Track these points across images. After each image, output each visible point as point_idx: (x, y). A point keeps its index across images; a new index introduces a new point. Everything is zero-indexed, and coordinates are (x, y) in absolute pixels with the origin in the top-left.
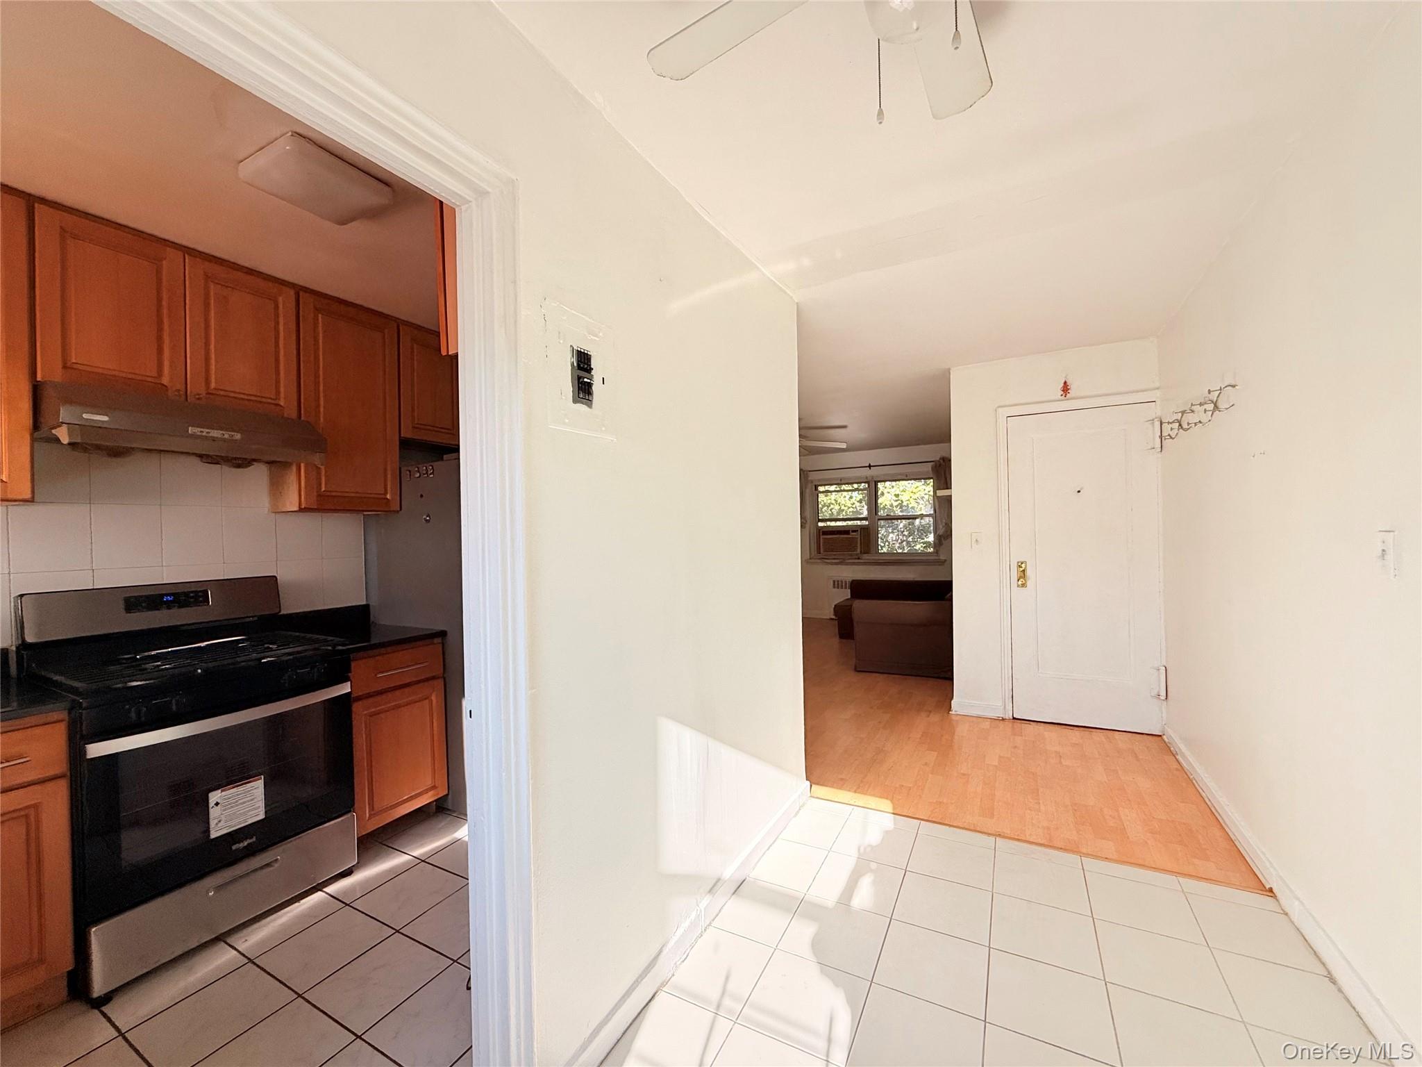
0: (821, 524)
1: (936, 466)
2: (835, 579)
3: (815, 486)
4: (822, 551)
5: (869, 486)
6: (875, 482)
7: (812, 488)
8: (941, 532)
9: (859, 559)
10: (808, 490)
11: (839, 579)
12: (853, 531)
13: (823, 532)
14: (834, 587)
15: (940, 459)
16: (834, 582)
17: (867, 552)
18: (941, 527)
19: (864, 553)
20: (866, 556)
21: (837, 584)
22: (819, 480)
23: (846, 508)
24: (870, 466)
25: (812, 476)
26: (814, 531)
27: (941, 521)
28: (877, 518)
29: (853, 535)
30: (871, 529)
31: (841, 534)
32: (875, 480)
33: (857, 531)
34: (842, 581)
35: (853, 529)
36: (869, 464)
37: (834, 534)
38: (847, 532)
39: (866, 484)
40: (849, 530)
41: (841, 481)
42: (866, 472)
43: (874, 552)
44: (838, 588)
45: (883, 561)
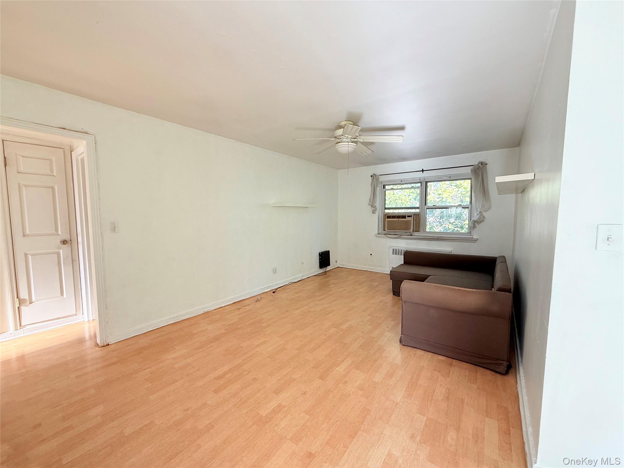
0: (387, 211)
1: (475, 169)
2: (395, 248)
3: (384, 185)
4: (386, 229)
5: (421, 185)
6: (426, 182)
7: (381, 187)
8: (476, 217)
9: (411, 235)
10: (378, 189)
11: (397, 248)
12: (409, 216)
13: (387, 216)
14: (393, 254)
15: (479, 163)
16: (393, 250)
17: (418, 231)
18: (476, 214)
19: (415, 232)
20: (416, 234)
21: (395, 252)
22: (386, 181)
23: (405, 202)
24: (423, 171)
25: (382, 179)
26: (381, 216)
27: (477, 210)
28: (426, 207)
29: (408, 219)
30: (421, 215)
31: (400, 218)
32: (426, 181)
33: (411, 216)
34: (399, 250)
35: (408, 215)
36: (423, 170)
37: (395, 218)
38: (404, 217)
39: (420, 184)
40: (406, 216)
41: (401, 182)
42: (420, 175)
43: (422, 231)
44: (396, 254)
45: (429, 238)
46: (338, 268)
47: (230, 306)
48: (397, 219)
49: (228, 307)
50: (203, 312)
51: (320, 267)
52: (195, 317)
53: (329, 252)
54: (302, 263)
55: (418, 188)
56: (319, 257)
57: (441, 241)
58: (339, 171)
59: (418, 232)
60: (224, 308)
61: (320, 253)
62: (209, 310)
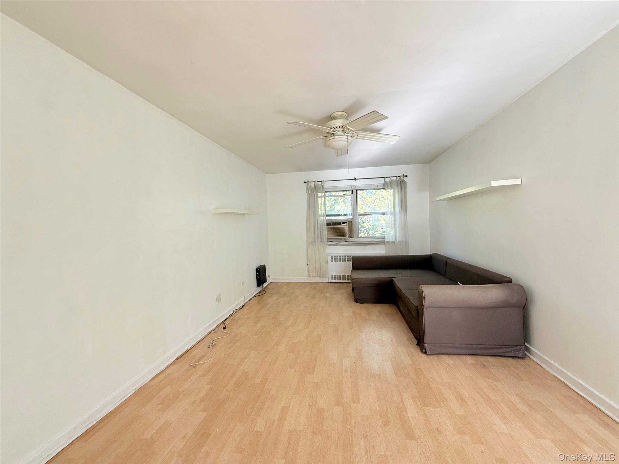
2: (333, 255)
5: (352, 193)
9: (347, 241)
11: (336, 255)
16: (332, 257)
19: (349, 238)
20: (351, 239)
21: (334, 259)
28: (358, 214)
29: (343, 226)
30: (354, 221)
31: (336, 225)
32: (357, 189)
33: (346, 223)
34: (337, 257)
35: (343, 222)
36: (355, 178)
37: (331, 225)
38: (339, 224)
39: (350, 192)
40: (341, 223)
41: (334, 189)
42: (353, 183)
43: (356, 237)
44: (335, 261)
45: (365, 243)
46: (272, 283)
47: (176, 366)
48: (333, 226)
49: (172, 368)
50: (134, 391)
51: (257, 285)
52: (123, 404)
53: (264, 266)
54: (243, 283)
55: (349, 195)
56: (257, 273)
57: (375, 245)
58: (267, 175)
59: (352, 237)
60: (167, 372)
61: (257, 269)
62: (143, 384)
